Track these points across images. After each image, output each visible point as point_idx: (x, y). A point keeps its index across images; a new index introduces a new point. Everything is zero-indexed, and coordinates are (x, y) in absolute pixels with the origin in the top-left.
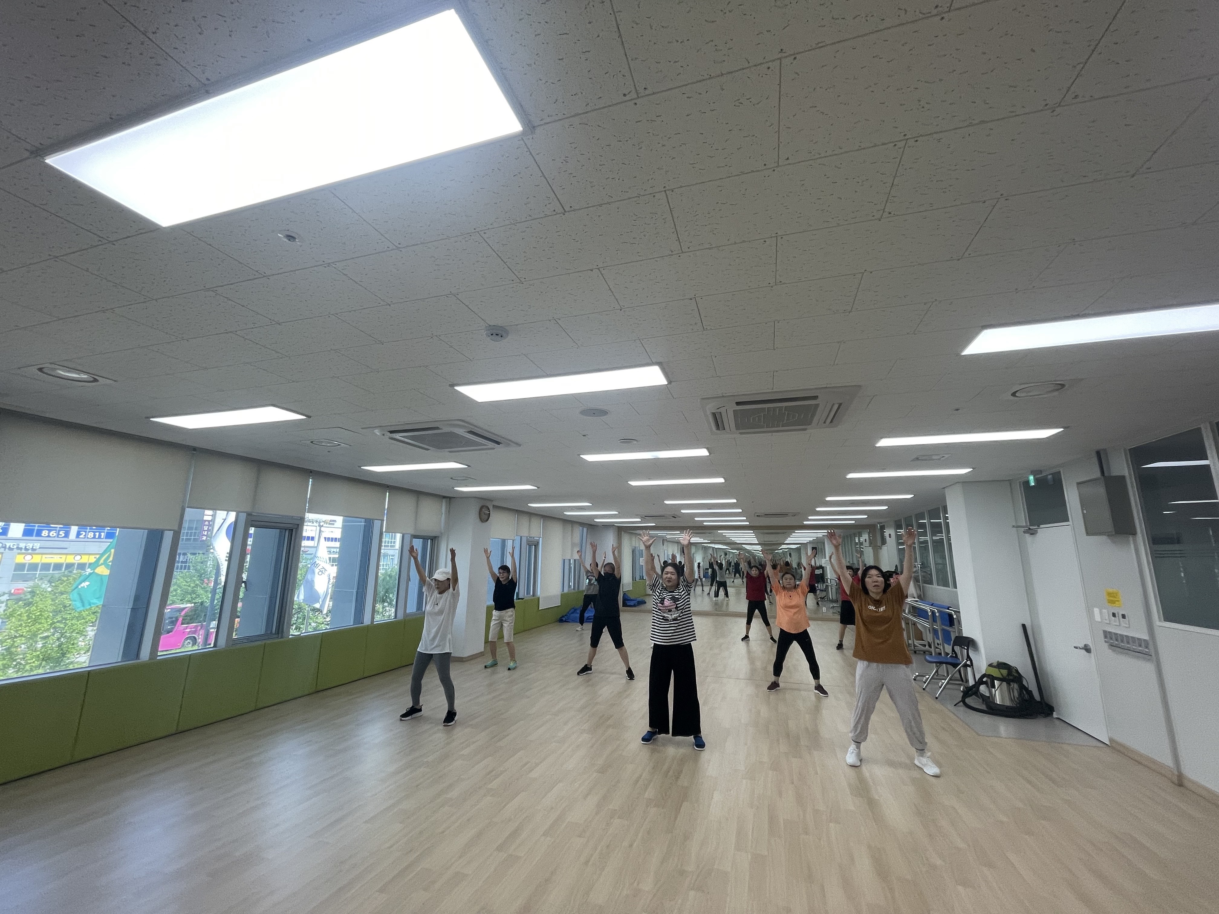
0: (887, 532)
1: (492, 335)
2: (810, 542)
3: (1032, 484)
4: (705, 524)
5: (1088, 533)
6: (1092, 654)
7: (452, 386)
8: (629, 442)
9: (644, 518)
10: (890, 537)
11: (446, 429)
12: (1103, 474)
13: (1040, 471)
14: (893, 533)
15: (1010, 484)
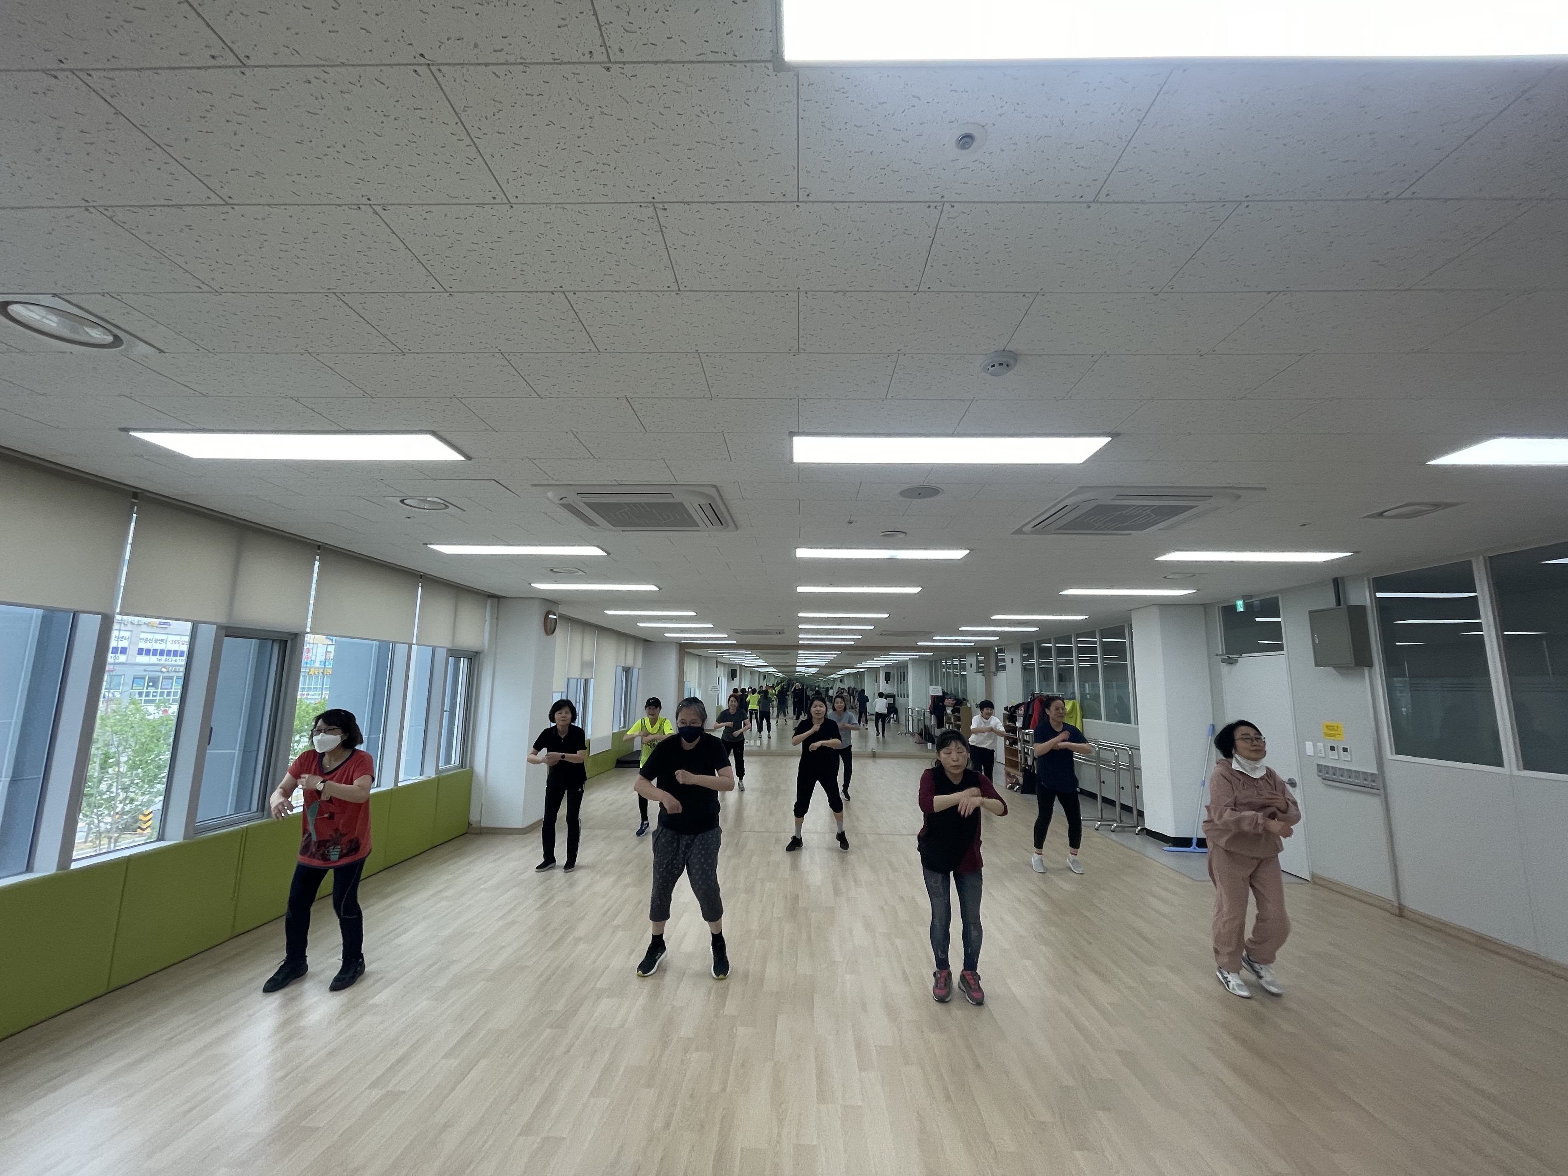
3: (1240, 609)
7: (792, 434)
12: (1338, 602)
13: (1251, 597)
14: (1017, 658)
15: (1205, 608)
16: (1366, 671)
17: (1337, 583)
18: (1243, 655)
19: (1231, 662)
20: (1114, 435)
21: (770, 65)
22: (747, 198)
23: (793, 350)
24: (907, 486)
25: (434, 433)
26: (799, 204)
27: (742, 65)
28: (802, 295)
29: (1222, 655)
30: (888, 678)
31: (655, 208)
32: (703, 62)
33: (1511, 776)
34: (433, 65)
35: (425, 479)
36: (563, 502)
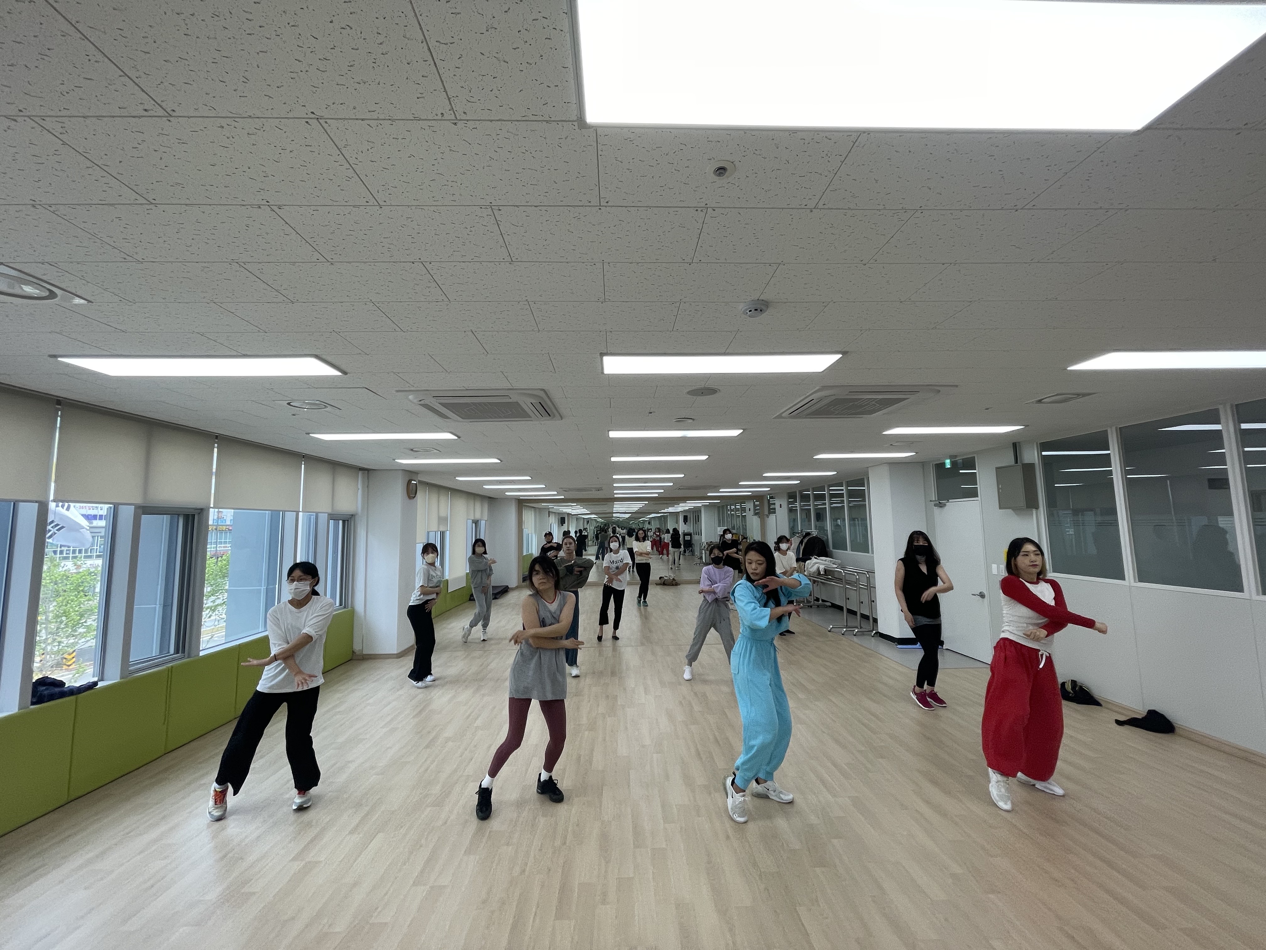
0: (777, 502)
3: (948, 465)
5: (999, 508)
6: (986, 600)
7: (602, 354)
8: (682, 421)
10: (781, 507)
12: (1016, 462)
13: (956, 456)
14: (785, 504)
16: (1034, 511)
17: (1016, 447)
18: (950, 501)
19: (941, 506)
20: (844, 353)
21: (576, 123)
22: (561, 204)
23: (601, 300)
24: (694, 388)
25: (317, 357)
26: (600, 207)
27: (555, 123)
28: (606, 266)
29: (935, 500)
31: (492, 209)
32: (527, 121)
33: (1130, 587)
34: (321, 119)
35: (309, 388)
36: (422, 402)
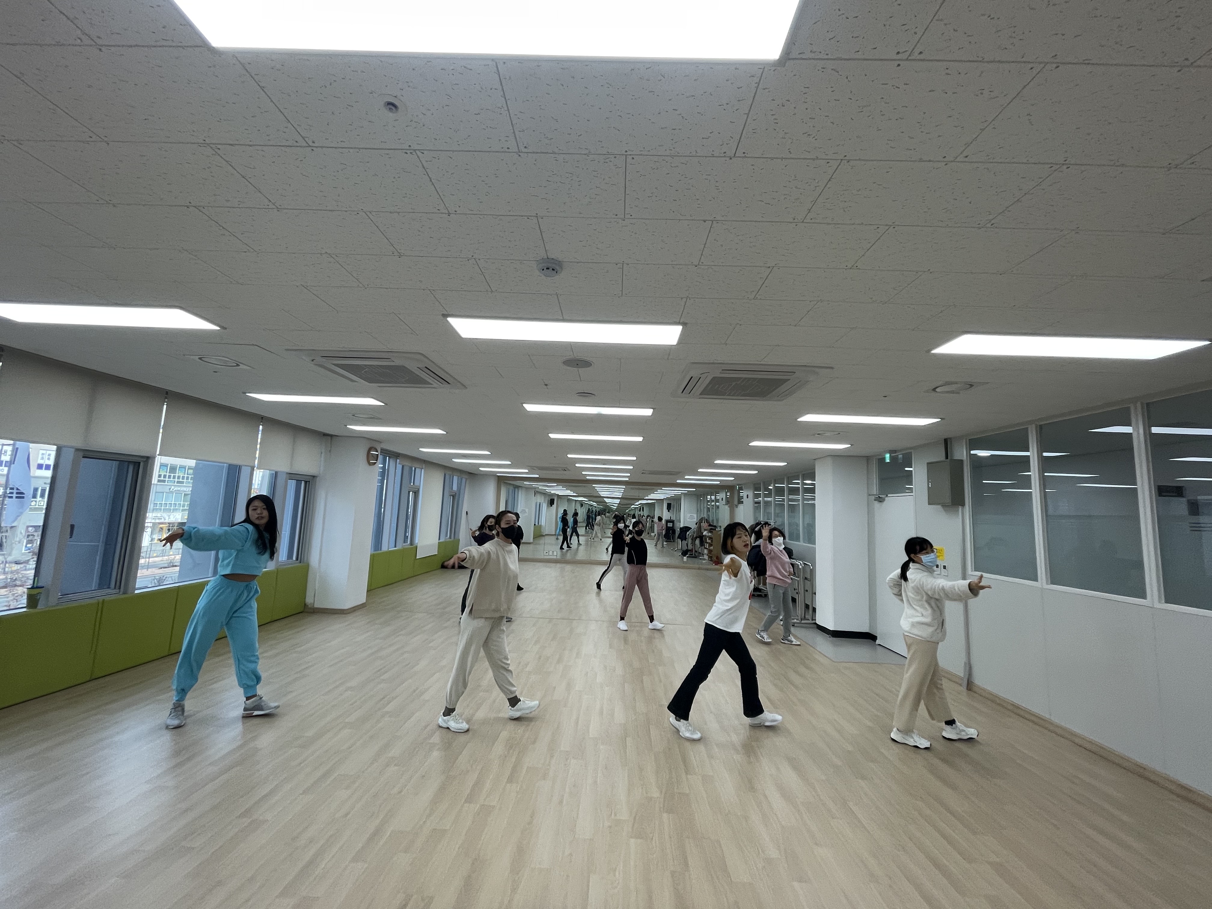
0: (744, 493)
1: (547, 269)
2: (667, 499)
3: (888, 460)
4: (587, 478)
5: (929, 504)
7: (446, 316)
8: (585, 396)
9: (532, 469)
10: (747, 498)
11: (397, 362)
12: (947, 457)
13: (895, 451)
14: (751, 494)
15: (868, 459)
16: (960, 508)
17: (947, 443)
18: (889, 495)
19: (880, 500)
20: (684, 324)
22: (271, 143)
24: (564, 358)
25: (182, 308)
29: (876, 495)
30: (669, 507)
31: (211, 148)
33: (1042, 589)
36: (316, 363)
